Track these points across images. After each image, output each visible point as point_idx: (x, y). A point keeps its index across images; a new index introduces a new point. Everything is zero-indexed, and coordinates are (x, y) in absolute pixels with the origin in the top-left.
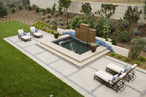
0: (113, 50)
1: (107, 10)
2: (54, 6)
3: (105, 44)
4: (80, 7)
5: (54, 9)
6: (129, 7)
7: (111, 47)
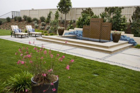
0: (136, 43)
1: (112, 14)
2: (50, 14)
3: (125, 37)
4: (80, 13)
5: (49, 17)
6: (137, 8)
7: (134, 40)
